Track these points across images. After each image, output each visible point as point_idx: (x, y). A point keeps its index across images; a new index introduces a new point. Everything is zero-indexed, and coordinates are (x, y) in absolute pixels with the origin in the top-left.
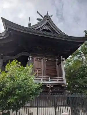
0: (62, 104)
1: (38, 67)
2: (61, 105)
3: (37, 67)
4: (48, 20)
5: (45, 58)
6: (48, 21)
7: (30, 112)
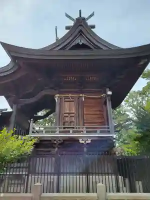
0: (108, 171)
1: (70, 110)
2: (106, 172)
3: (68, 112)
4: (81, 25)
5: (81, 95)
6: (82, 27)
7: (49, 181)
